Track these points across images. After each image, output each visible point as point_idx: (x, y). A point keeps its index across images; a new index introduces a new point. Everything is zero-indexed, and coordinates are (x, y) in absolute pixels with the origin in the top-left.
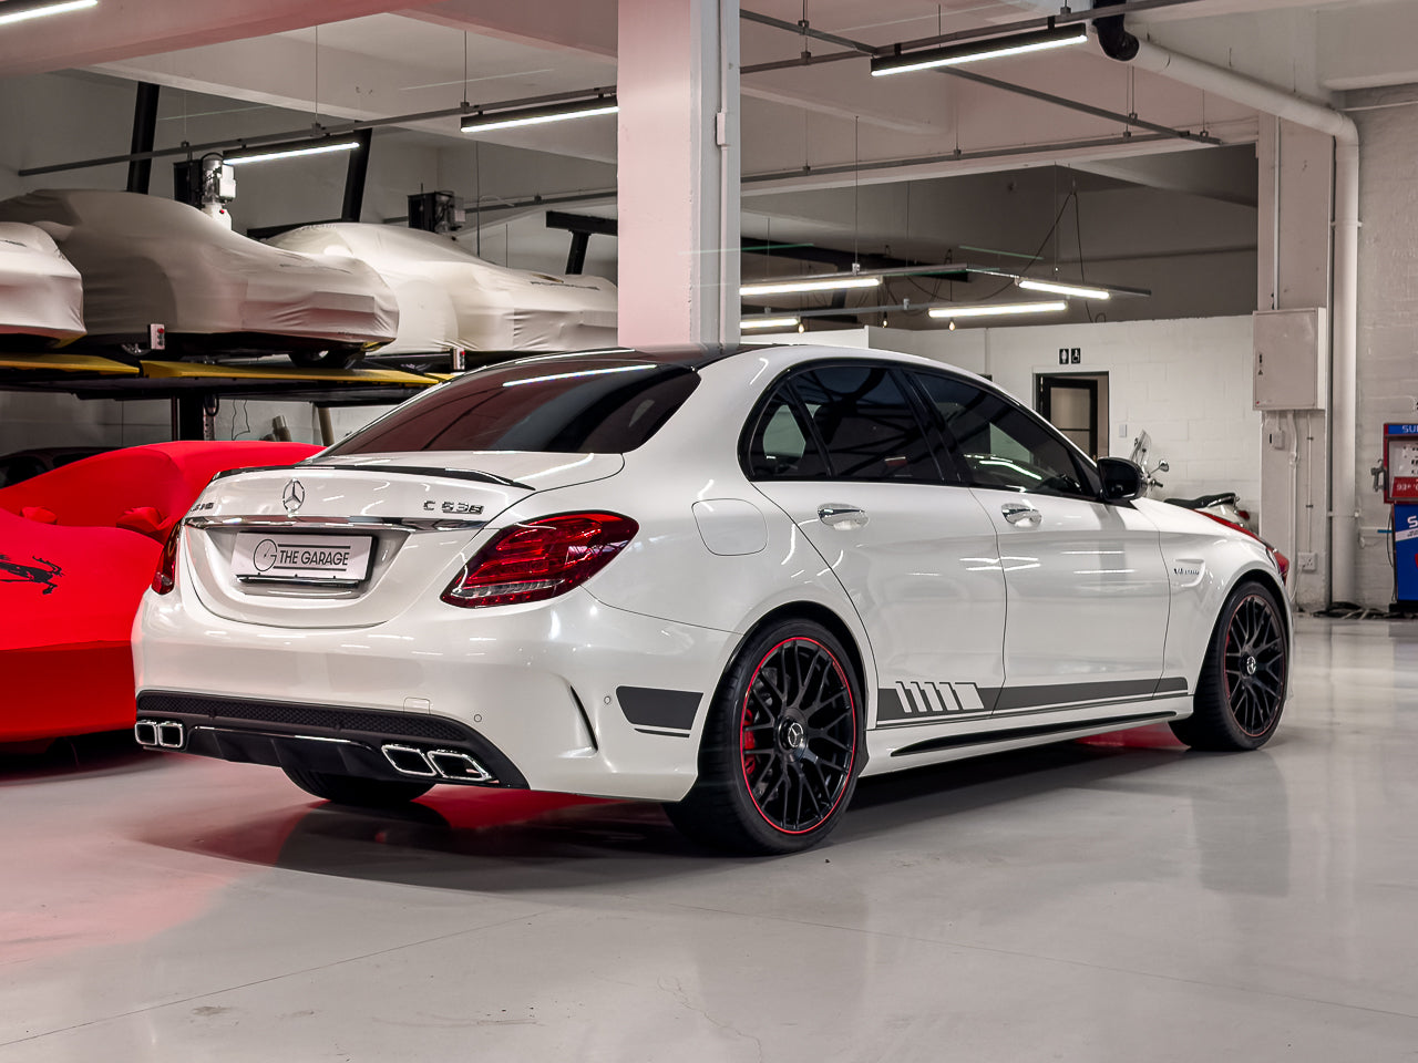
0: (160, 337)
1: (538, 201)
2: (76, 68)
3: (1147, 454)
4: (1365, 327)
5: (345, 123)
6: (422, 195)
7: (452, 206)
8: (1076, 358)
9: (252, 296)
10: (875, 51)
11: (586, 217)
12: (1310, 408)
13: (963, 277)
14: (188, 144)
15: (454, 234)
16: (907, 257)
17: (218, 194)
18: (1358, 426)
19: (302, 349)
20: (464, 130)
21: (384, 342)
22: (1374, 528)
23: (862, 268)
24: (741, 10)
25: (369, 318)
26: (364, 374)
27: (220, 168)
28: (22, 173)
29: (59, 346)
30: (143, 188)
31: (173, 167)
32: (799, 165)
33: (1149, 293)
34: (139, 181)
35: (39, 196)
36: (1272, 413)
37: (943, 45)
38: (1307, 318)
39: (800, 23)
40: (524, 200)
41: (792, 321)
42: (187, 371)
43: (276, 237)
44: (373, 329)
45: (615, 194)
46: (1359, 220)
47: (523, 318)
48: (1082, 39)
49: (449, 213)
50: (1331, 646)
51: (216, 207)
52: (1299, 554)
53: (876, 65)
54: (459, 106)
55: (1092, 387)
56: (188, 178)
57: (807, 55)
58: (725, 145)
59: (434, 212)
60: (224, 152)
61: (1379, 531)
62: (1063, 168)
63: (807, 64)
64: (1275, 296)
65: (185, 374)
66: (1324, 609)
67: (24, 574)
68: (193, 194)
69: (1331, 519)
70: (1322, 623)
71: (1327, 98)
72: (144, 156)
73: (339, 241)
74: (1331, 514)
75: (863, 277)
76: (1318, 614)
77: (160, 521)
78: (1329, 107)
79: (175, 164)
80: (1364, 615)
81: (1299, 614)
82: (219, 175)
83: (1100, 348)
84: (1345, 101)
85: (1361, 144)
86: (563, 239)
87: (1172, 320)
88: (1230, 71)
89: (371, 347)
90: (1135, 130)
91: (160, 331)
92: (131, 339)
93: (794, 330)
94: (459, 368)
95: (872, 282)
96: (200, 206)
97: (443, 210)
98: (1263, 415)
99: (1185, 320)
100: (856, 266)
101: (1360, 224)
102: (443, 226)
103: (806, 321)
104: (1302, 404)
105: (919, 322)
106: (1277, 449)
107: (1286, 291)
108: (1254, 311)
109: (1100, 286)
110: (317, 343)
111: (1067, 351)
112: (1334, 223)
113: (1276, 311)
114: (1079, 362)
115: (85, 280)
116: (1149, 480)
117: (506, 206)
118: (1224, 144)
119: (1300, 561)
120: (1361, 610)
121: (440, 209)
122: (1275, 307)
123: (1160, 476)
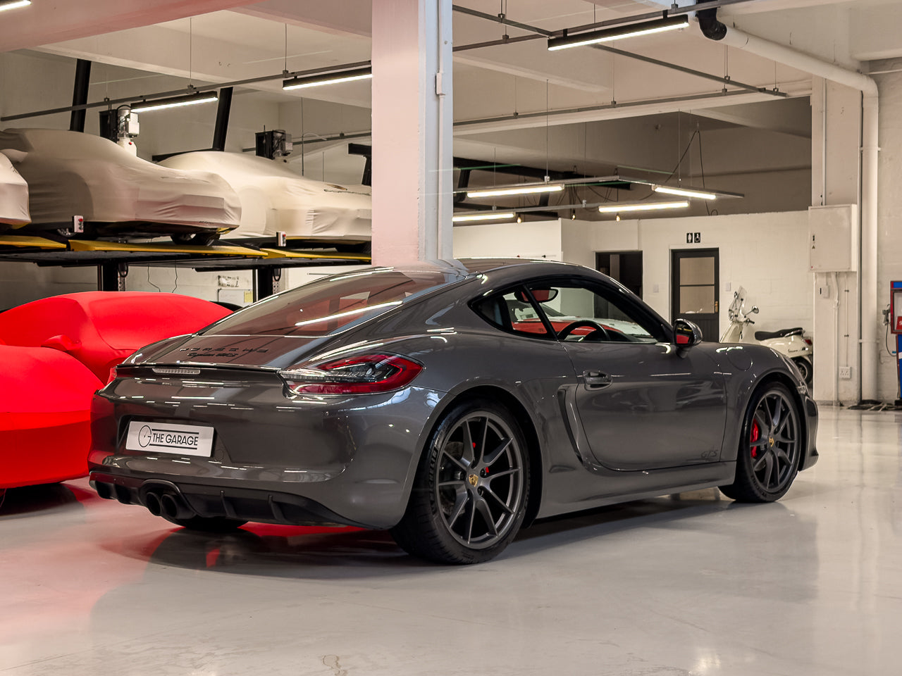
0: (80, 224)
1: (342, 136)
2: (28, 48)
3: (744, 301)
4: (883, 217)
5: (210, 85)
6: (264, 133)
7: (284, 140)
8: (697, 239)
9: (142, 197)
10: (551, 34)
12: (846, 270)
13: (627, 186)
14: (108, 99)
15: (285, 158)
16: (586, 173)
17: (128, 132)
18: (878, 282)
19: (180, 233)
20: (285, 88)
21: (232, 229)
23: (551, 180)
24: (453, 6)
25: (221, 212)
26: (218, 249)
27: (129, 115)
28: (4, 119)
29: (13, 230)
30: (81, 129)
31: (99, 114)
32: (511, 112)
33: (743, 195)
34: (78, 124)
35: (7, 133)
36: (821, 274)
37: (597, 29)
38: (844, 210)
39: (499, 15)
40: (333, 136)
41: (510, 215)
42: (99, 247)
44: (223, 219)
46: (879, 146)
47: (318, 215)
48: (685, 25)
49: (282, 144)
50: (861, 429)
51: (126, 140)
52: (840, 368)
53: (551, 43)
54: (282, 73)
56: (109, 121)
57: (506, 37)
58: (442, 94)
59: (273, 144)
60: (131, 104)
62: (687, 114)
63: (506, 43)
64: (824, 196)
65: (96, 249)
66: (856, 404)
68: (112, 132)
69: (861, 344)
70: (854, 415)
71: (857, 66)
72: (80, 107)
73: (204, 163)
74: (860, 341)
75: (552, 185)
76: (853, 408)
78: (858, 72)
79: (100, 112)
80: (882, 408)
81: (840, 407)
82: (128, 119)
83: (712, 231)
84: (872, 68)
85: (880, 97)
87: (760, 214)
88: (790, 47)
89: (223, 231)
90: (730, 87)
91: (80, 220)
92: (64, 226)
93: (514, 221)
94: (282, 245)
95: (556, 188)
96: (116, 140)
97: (278, 142)
98: (816, 276)
99: (769, 213)
100: (547, 178)
101: (880, 149)
102: (278, 153)
103: (522, 216)
104: (842, 268)
105: (592, 215)
106: (825, 297)
107: (830, 193)
108: (809, 208)
109: (710, 191)
110: (189, 229)
111: (692, 234)
112: (862, 149)
113: (824, 206)
114: (699, 242)
115: (30, 187)
116: (745, 319)
117: (321, 140)
118: (789, 94)
119: (840, 372)
120: (880, 403)
121: (276, 142)
122: (826, 205)
123: (753, 316)
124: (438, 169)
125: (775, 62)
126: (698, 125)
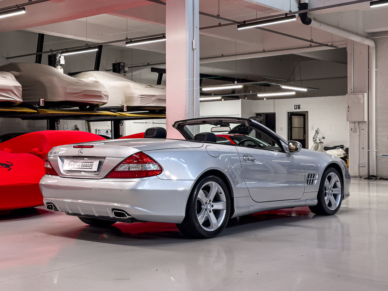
0: (43, 102)
1: (149, 64)
2: (22, 30)
3: (319, 134)
4: (378, 98)
5: (95, 44)
6: (116, 63)
7: (124, 66)
9: (68, 91)
10: (238, 23)
11: (162, 69)
12: (363, 121)
13: (269, 85)
14: (52, 50)
15: (125, 74)
16: (251, 79)
17: (60, 63)
18: (376, 126)
19: (82, 106)
20: (126, 45)
21: (104, 104)
22: (381, 154)
23: (237, 83)
24: (199, 12)
25: (100, 97)
26: (99, 112)
27: (60, 56)
28: (7, 58)
29: (16, 105)
30: (40, 62)
32: (220, 54)
33: (318, 89)
34: (39, 60)
35: (11, 64)
36: (352, 122)
37: (258, 21)
38: (361, 95)
39: (217, 15)
40: (144, 64)
41: (220, 98)
42: (50, 112)
43: (76, 75)
44: (101, 100)
45: (165, 63)
46: (376, 68)
47: (143, 97)
48: (295, 19)
49: (123, 68)
50: (369, 187)
51: (59, 67)
52: (360, 162)
53: (239, 27)
54: (125, 39)
55: (304, 116)
56: (52, 59)
57: (220, 24)
58: (195, 49)
59: (119, 68)
60: (62, 52)
61: (383, 155)
62: (295, 55)
63: (220, 26)
64: (353, 90)
65: (49, 112)
66: (367, 177)
67: (3, 166)
68: (53, 63)
69: (369, 152)
70: (366, 182)
71: (366, 35)
72: (40, 53)
73: (93, 76)
74: (369, 150)
75: (238, 85)
76: (366, 178)
77: (41, 152)
78: (367, 37)
79: (48, 55)
80: (378, 179)
81: (360, 178)
82: (60, 58)
83: (306, 105)
84: (371, 36)
85: (376, 48)
86: (156, 75)
87: (326, 97)
88: (338, 27)
89: (101, 105)
90: (313, 44)
91: (43, 101)
92: (36, 103)
93: (221, 100)
94: (125, 111)
95: (240, 86)
96: (55, 67)
97: (122, 67)
98: (349, 123)
99: (329, 97)
100: (236, 82)
101: (376, 70)
102: (122, 72)
103: (224, 98)
104: (360, 120)
105: (255, 98)
106: (353, 132)
107: (355, 88)
108: (347, 94)
109: (304, 87)
110: (86, 104)
111: (296, 105)
112: (369, 70)
113: (353, 94)
114: (300, 109)
115: (23, 87)
116: (319, 142)
117: (139, 66)
118: (338, 47)
119: (360, 164)
120: (377, 177)
121: (121, 67)
122: (353, 93)
123: (322, 140)
124: (194, 78)
125: (332, 34)
126: (299, 59)
